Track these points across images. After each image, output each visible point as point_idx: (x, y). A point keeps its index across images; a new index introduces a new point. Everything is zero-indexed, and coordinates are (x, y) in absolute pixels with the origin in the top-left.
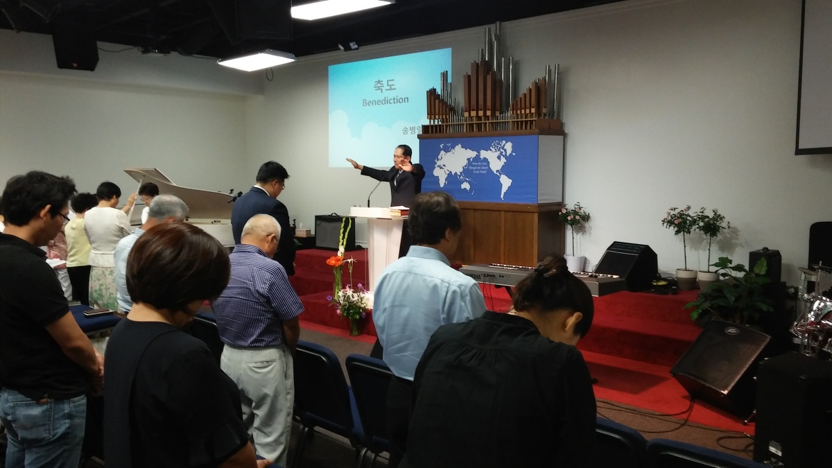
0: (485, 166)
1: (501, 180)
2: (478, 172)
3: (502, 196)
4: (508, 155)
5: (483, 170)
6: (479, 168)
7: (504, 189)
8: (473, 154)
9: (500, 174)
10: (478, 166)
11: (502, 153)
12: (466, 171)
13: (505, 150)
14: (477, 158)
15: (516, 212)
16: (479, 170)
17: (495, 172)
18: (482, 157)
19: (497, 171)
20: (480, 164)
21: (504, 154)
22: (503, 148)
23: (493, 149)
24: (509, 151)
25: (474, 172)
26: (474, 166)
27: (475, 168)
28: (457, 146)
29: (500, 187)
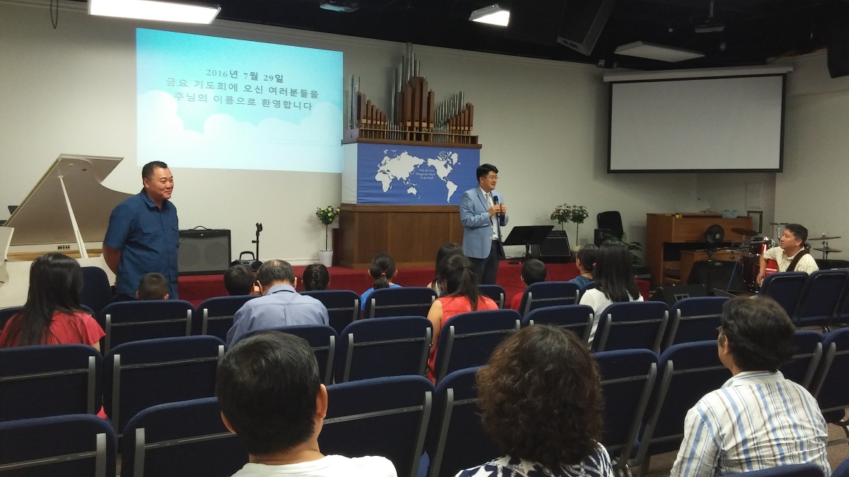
0: (432, 173)
1: (447, 185)
2: (425, 178)
3: (448, 200)
4: (454, 164)
5: (431, 176)
6: (426, 174)
7: (450, 194)
8: (421, 161)
9: (447, 181)
11: (448, 162)
12: (413, 177)
13: (452, 160)
14: (424, 166)
17: (442, 179)
18: (429, 165)
20: (427, 171)
22: (449, 158)
23: (440, 158)
24: (455, 161)
25: (422, 178)
26: (422, 172)
27: (422, 175)
28: (403, 153)
29: (447, 191)
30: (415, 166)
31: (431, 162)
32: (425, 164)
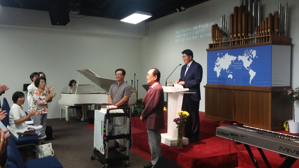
0: (241, 65)
1: (250, 72)
2: (237, 68)
3: (250, 82)
4: (254, 58)
5: (240, 67)
7: (251, 78)
8: (234, 58)
9: (249, 69)
10: (237, 65)
11: (250, 57)
12: (231, 68)
13: (252, 55)
15: (258, 91)
16: (238, 67)
17: (246, 68)
18: (239, 60)
19: (248, 67)
20: (238, 63)
21: (251, 57)
22: (251, 54)
23: (245, 55)
24: (254, 56)
25: (235, 68)
26: (235, 65)
27: (235, 66)
28: (226, 54)
29: (249, 76)
30: (232, 61)
31: (240, 58)
32: (237, 59)
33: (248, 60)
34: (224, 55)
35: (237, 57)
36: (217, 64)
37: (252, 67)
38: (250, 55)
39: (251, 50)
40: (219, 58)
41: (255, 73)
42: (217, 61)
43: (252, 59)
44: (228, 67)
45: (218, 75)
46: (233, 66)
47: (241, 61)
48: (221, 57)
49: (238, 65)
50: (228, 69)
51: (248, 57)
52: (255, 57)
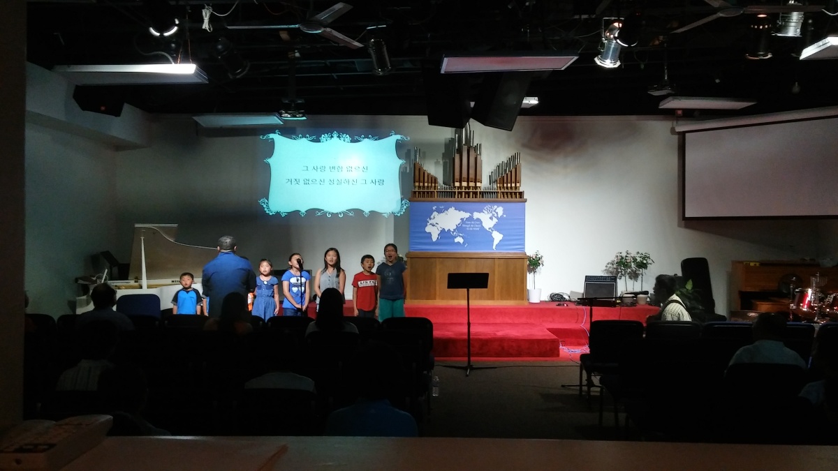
0: (477, 224)
2: (471, 229)
3: (494, 247)
4: (499, 217)
6: (472, 226)
7: (496, 242)
8: (467, 215)
10: (470, 224)
11: (493, 215)
13: (497, 213)
14: (471, 218)
15: (509, 258)
18: (475, 218)
21: (496, 215)
22: (495, 211)
23: (486, 212)
25: (468, 229)
26: (468, 224)
27: (468, 226)
28: (450, 209)
29: (493, 240)
30: (462, 219)
31: (476, 215)
33: (491, 218)
34: (447, 209)
35: (472, 214)
36: (431, 222)
37: (497, 227)
38: (494, 213)
39: (496, 207)
40: (435, 213)
41: (502, 236)
42: (432, 217)
43: (497, 218)
44: (455, 227)
45: (434, 238)
46: (464, 226)
47: (478, 220)
48: (440, 211)
49: (473, 224)
50: (454, 230)
51: (490, 215)
52: (502, 216)
